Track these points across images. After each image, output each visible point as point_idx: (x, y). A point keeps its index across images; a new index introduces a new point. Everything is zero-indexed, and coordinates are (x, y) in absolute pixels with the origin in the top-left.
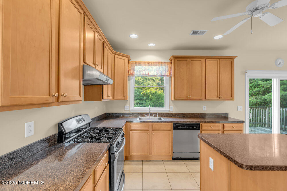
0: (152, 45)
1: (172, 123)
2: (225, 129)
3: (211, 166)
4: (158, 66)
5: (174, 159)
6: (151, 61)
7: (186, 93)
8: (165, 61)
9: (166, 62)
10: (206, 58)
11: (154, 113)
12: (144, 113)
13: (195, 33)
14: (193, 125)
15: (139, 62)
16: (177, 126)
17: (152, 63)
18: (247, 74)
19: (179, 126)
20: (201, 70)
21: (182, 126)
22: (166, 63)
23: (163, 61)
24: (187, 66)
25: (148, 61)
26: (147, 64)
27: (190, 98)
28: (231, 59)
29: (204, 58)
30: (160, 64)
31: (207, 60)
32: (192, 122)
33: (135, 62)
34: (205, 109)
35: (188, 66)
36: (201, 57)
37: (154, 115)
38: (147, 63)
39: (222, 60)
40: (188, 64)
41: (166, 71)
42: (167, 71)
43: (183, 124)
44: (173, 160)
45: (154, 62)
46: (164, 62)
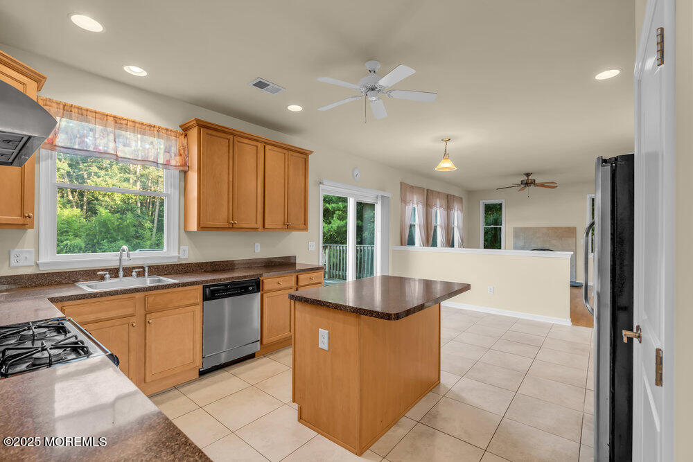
0: (136, 71)
1: (200, 287)
2: (300, 284)
3: (323, 343)
4: (149, 135)
5: (202, 373)
6: (125, 117)
7: (226, 213)
8: (170, 128)
9: (171, 131)
10: (266, 143)
11: (134, 268)
12: (99, 270)
13: (261, 85)
14: (245, 285)
15: (80, 108)
16: (213, 292)
17: (130, 123)
18: (321, 185)
19: (218, 291)
20: (257, 166)
21: (224, 290)
22: (173, 134)
23: (164, 125)
24: (229, 152)
25: (114, 113)
26: (113, 123)
27: (235, 226)
28: (304, 154)
29: (262, 142)
30: (156, 132)
31: (268, 147)
32: (245, 277)
33: (65, 106)
34: (259, 250)
35: (231, 151)
36: (255, 139)
37: (134, 274)
38: (112, 119)
39: (292, 153)
40: (231, 147)
41: (173, 155)
42: (175, 156)
43: (226, 285)
44: (202, 377)
45: (134, 122)
46: (167, 130)
